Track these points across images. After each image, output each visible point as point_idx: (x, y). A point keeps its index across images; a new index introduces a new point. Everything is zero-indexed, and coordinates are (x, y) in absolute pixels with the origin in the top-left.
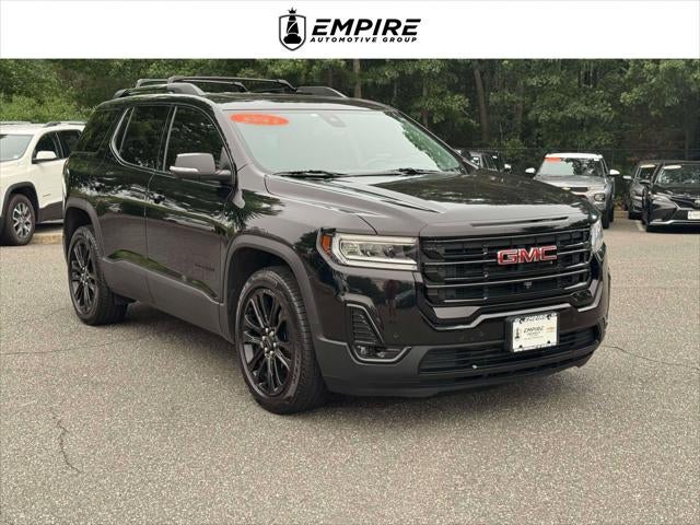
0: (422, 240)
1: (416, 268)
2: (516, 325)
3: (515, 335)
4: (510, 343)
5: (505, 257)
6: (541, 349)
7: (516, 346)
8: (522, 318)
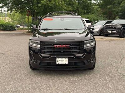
0: (41, 42)
1: (39, 47)
2: (57, 59)
3: (57, 61)
4: (56, 62)
5: (56, 46)
6: (64, 64)
7: (57, 63)
8: (59, 58)
